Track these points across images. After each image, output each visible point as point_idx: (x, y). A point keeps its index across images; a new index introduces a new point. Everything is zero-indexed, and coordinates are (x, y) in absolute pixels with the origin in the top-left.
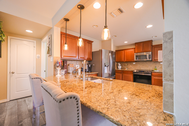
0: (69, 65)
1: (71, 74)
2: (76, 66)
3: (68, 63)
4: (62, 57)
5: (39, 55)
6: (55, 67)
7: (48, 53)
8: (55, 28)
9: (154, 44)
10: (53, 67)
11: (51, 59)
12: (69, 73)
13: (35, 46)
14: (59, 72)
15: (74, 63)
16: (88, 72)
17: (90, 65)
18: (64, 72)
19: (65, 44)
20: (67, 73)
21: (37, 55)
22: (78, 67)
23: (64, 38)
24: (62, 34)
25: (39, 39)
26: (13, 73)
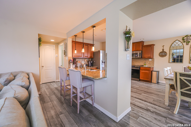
0: (77, 62)
1: (79, 68)
2: (82, 62)
3: (77, 60)
4: (73, 57)
5: (57, 55)
6: (69, 63)
7: (64, 54)
8: (69, 39)
9: (145, 44)
10: (68, 63)
11: (67, 58)
12: (78, 67)
13: (55, 49)
14: (71, 66)
15: (81, 60)
16: (90, 66)
17: (92, 62)
18: (74, 66)
19: (75, 50)
20: (76, 67)
21: (56, 55)
22: (84, 63)
23: (74, 45)
24: (73, 42)
25: (57, 44)
26: (43, 67)
